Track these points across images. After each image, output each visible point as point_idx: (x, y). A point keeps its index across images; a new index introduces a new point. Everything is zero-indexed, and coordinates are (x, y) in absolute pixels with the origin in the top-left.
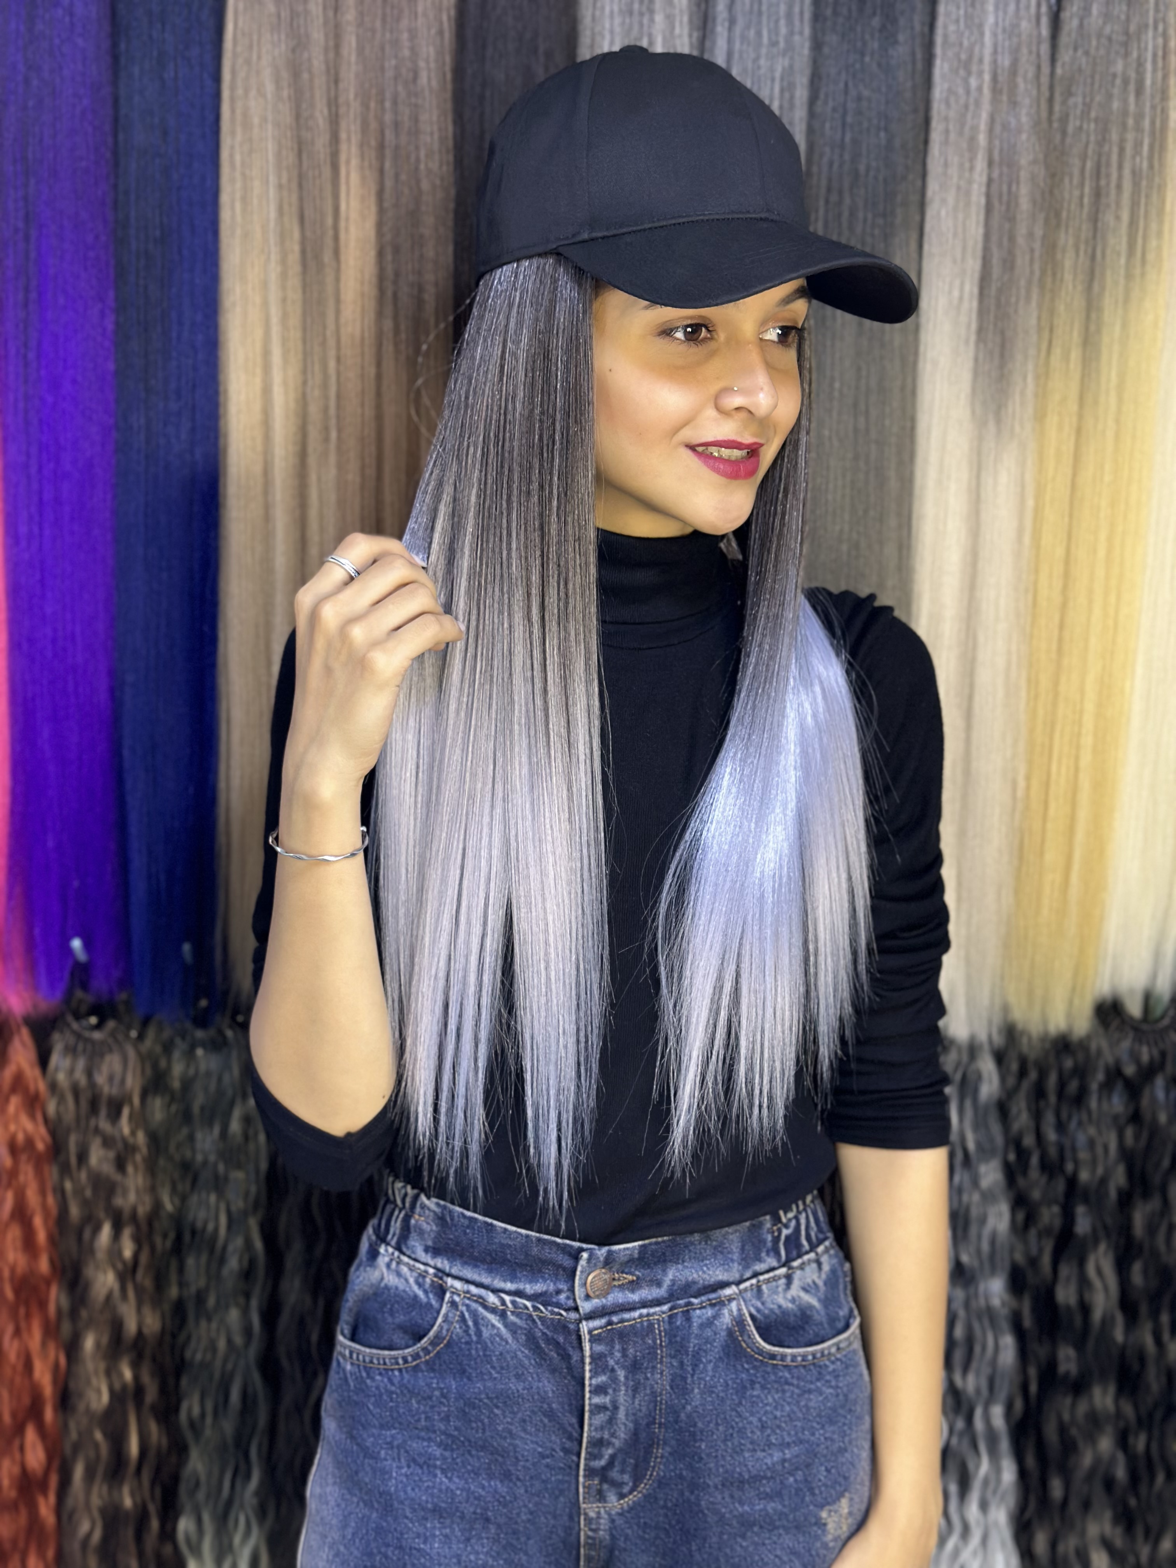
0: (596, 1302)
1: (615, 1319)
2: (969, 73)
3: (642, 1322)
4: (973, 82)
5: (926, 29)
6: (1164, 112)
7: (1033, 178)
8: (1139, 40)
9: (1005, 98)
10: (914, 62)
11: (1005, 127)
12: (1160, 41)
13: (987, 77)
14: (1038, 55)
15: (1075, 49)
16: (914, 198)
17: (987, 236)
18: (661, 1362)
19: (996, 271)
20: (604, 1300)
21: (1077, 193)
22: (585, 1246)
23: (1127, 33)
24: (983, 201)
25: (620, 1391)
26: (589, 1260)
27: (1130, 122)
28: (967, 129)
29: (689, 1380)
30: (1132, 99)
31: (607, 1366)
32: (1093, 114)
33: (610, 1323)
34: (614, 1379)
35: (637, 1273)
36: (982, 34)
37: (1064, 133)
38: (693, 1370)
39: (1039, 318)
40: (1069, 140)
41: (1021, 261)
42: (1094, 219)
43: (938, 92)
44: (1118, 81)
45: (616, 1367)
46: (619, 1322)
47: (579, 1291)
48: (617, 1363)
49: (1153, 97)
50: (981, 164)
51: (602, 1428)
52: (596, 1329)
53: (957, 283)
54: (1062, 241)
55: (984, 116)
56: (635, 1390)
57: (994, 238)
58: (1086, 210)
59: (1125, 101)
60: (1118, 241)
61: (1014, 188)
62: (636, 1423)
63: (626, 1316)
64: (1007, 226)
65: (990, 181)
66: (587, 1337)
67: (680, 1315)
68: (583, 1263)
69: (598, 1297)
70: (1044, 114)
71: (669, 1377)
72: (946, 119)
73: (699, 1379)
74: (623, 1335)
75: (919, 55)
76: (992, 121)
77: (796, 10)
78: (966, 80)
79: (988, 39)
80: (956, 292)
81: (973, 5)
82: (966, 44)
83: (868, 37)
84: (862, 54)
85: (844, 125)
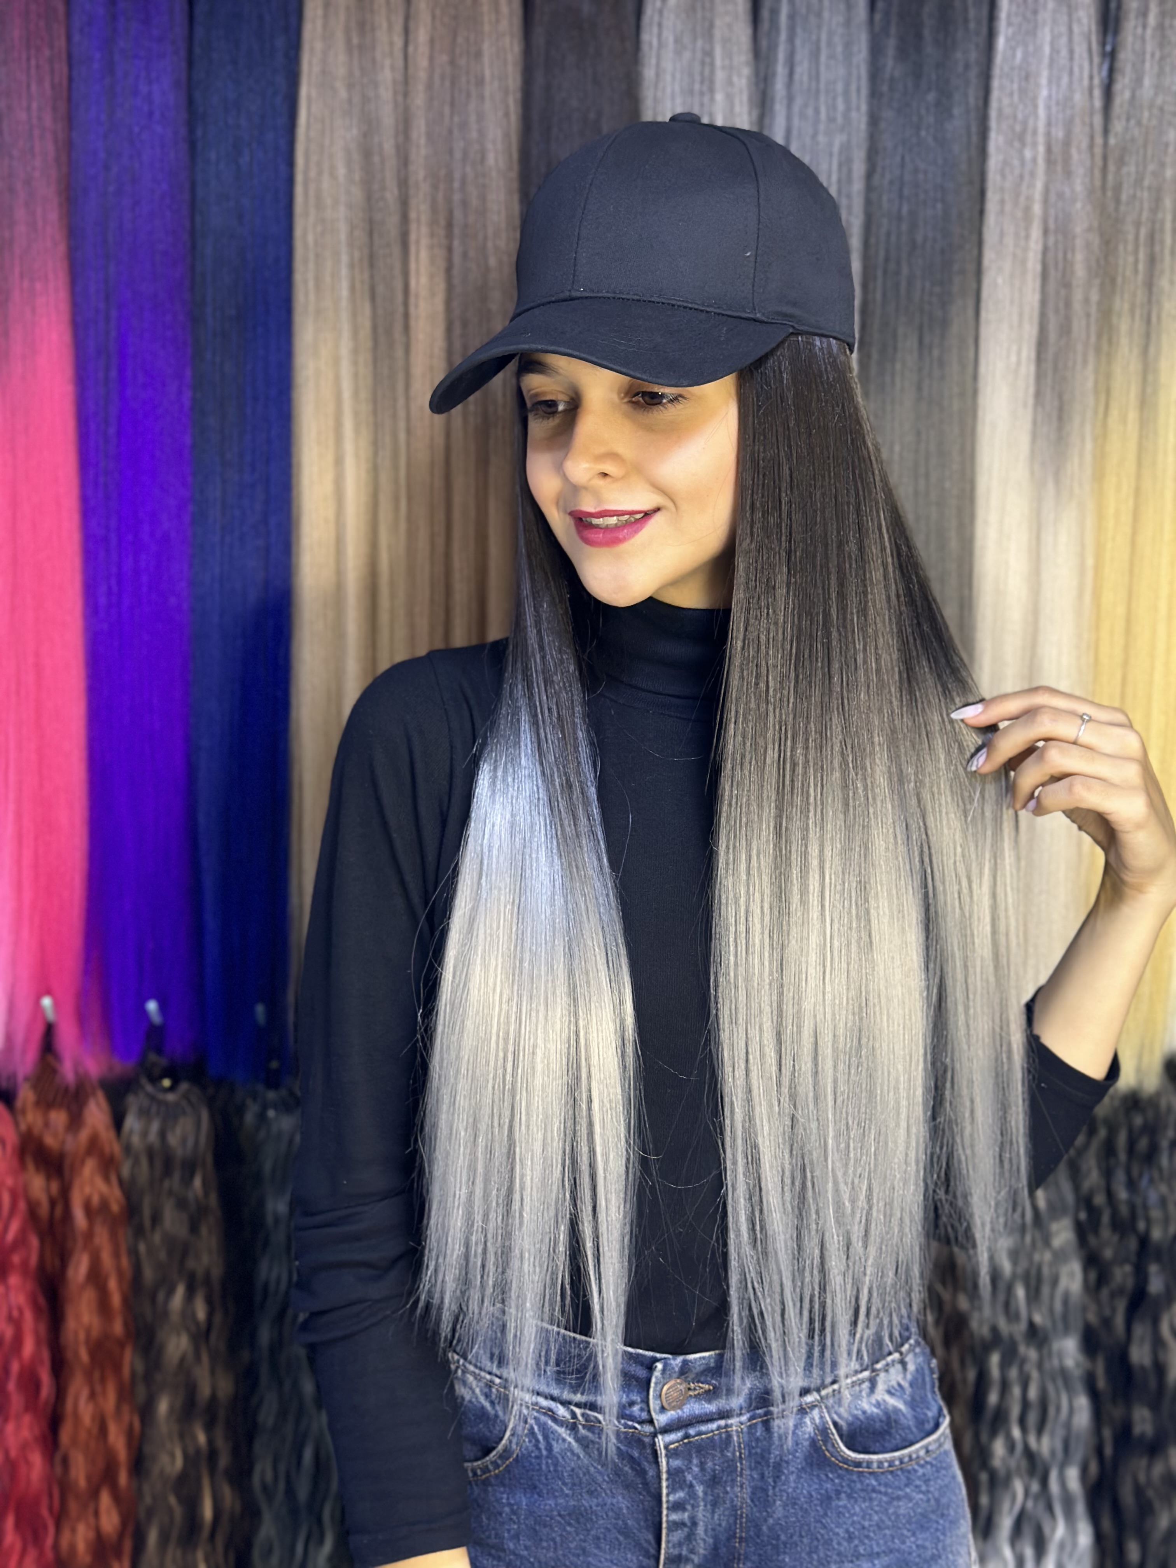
0: (671, 1414)
1: (692, 1431)
2: (1023, 144)
3: (720, 1434)
4: (1028, 154)
5: (981, 103)
7: (1088, 246)
9: (1059, 168)
10: (968, 135)
11: (1060, 196)
13: (1041, 149)
14: (1091, 126)
15: (1128, 120)
16: (971, 267)
17: (1043, 302)
18: (741, 1476)
19: (1052, 338)
20: (679, 1411)
21: (1131, 259)
22: (658, 1355)
24: (1039, 268)
25: (698, 1506)
26: (664, 1370)
28: (1022, 200)
29: (771, 1492)
31: (685, 1481)
32: (1146, 183)
33: (687, 1436)
34: (692, 1494)
35: (714, 1382)
36: (1036, 107)
37: (1118, 201)
38: (775, 1482)
39: (1096, 382)
40: (1122, 208)
41: (1078, 325)
42: (1149, 284)
43: (994, 162)
44: (1170, 150)
45: (694, 1482)
46: (696, 1435)
47: (653, 1404)
48: (695, 1478)
50: (1036, 232)
51: (680, 1544)
52: (673, 1443)
53: (1014, 349)
54: (1117, 307)
55: (1039, 185)
56: (715, 1504)
57: (1051, 304)
58: (1140, 277)
60: (1173, 305)
61: (1069, 256)
62: (716, 1538)
63: (703, 1428)
64: (1063, 292)
65: (1045, 250)
66: (663, 1452)
67: (760, 1426)
68: (657, 1374)
69: (674, 1408)
70: (1098, 184)
71: (749, 1490)
72: (1002, 190)
73: (781, 1491)
74: (702, 1449)
75: (974, 129)
76: (1047, 191)
77: (853, 87)
78: (1021, 152)
79: (1042, 112)
80: (1014, 359)
81: (1027, 77)
82: (1020, 116)
83: (923, 112)
84: (918, 128)
85: (901, 196)
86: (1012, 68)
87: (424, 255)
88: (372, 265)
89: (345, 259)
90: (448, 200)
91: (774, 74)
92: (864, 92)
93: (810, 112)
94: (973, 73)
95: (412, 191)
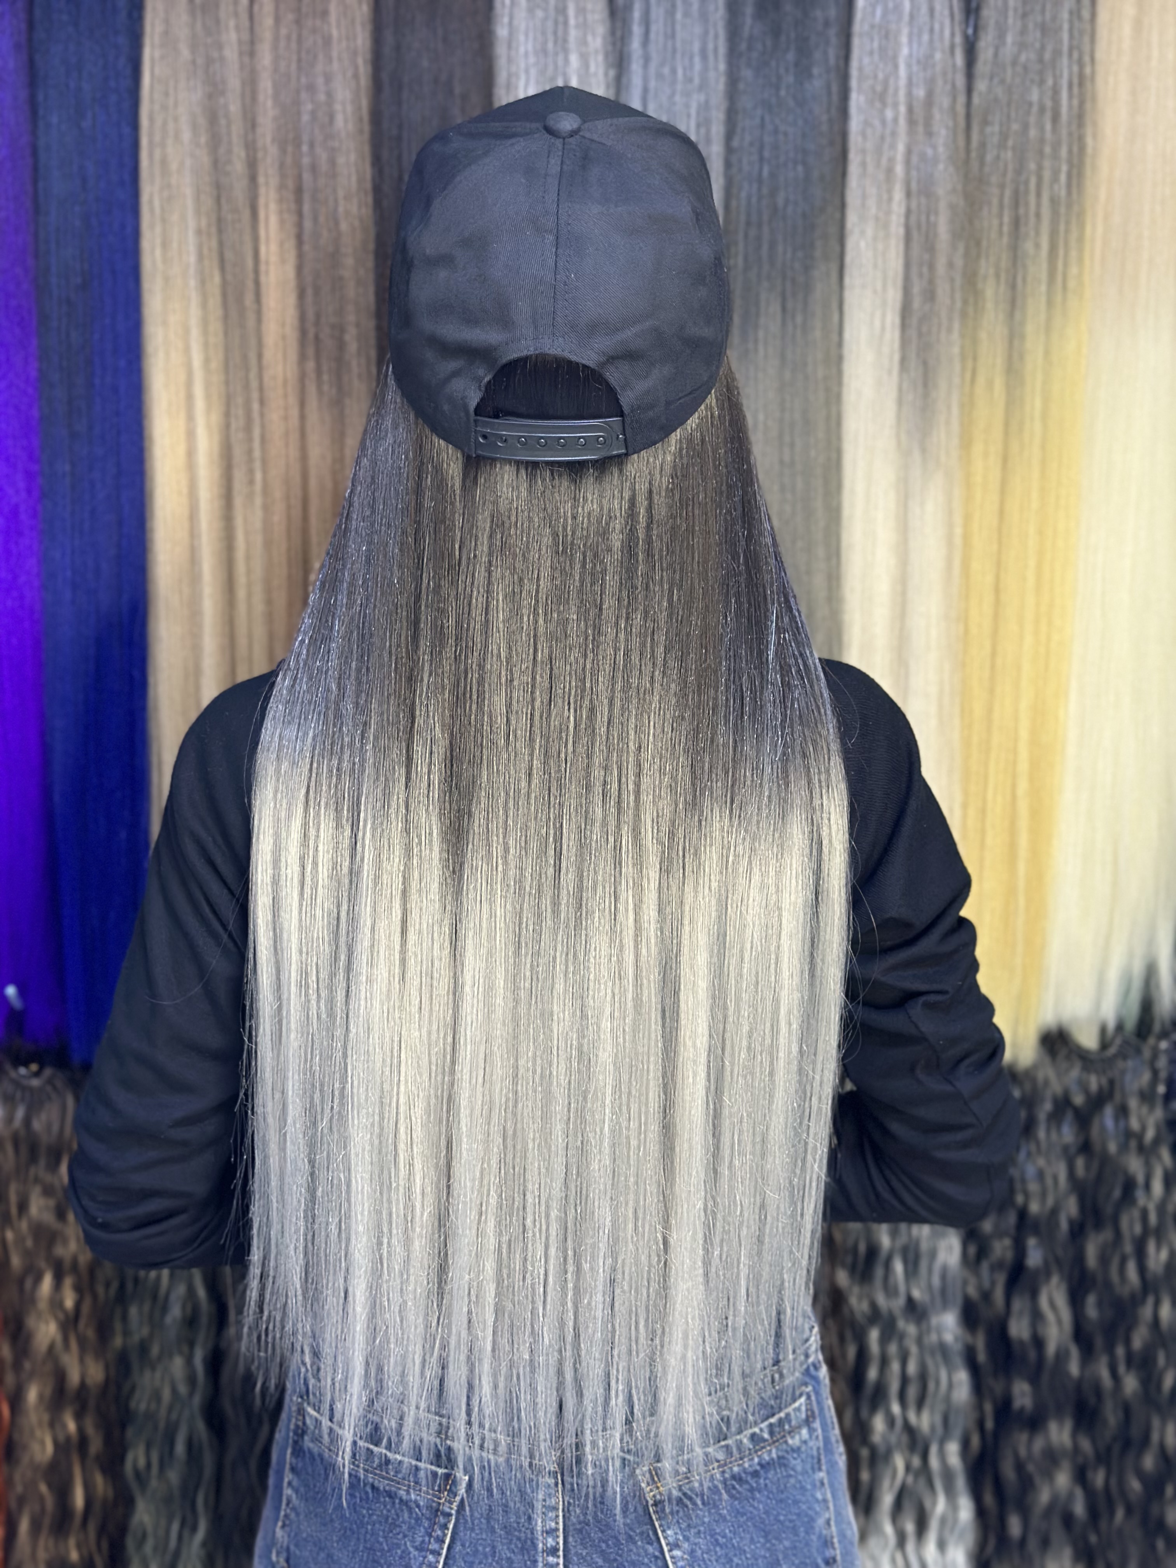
2: (884, 104)
4: (889, 114)
5: (841, 62)
6: (1081, 139)
7: (952, 207)
8: (1054, 68)
9: (920, 129)
10: (829, 93)
11: (923, 157)
12: (1075, 69)
13: (902, 109)
14: (954, 85)
15: (991, 78)
16: (834, 231)
17: (907, 265)
19: (917, 303)
21: (995, 222)
23: (1041, 60)
24: (902, 231)
27: (1048, 150)
28: (884, 162)
30: (1048, 127)
32: (1010, 143)
36: (896, 66)
37: (982, 163)
39: (962, 348)
40: (987, 169)
41: (942, 290)
42: (1015, 248)
43: (855, 125)
44: (1035, 109)
49: (1069, 123)
50: (898, 195)
53: (878, 314)
54: (982, 271)
55: (901, 148)
57: (914, 270)
58: (1005, 240)
59: (1042, 129)
60: (1038, 269)
61: (932, 218)
64: (926, 257)
65: (908, 212)
70: (961, 142)
72: (863, 152)
75: (835, 89)
76: (909, 152)
77: (711, 46)
78: (882, 112)
79: (902, 72)
80: (877, 323)
81: (887, 36)
82: (881, 76)
83: (782, 71)
84: (778, 88)
85: (761, 159)
86: (872, 26)
87: (273, 220)
88: (220, 231)
89: (192, 224)
90: (298, 165)
91: (630, 32)
92: (722, 50)
93: (666, 70)
94: (832, 33)
95: (260, 155)
